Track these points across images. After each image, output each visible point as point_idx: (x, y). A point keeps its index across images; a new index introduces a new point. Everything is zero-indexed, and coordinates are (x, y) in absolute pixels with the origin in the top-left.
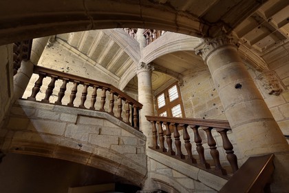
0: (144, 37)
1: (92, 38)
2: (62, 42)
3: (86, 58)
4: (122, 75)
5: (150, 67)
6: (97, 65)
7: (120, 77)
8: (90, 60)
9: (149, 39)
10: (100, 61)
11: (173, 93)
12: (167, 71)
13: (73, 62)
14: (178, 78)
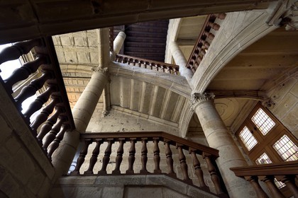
0: (188, 70)
1: (138, 93)
2: (116, 107)
3: (138, 114)
4: (179, 119)
5: (207, 96)
6: (150, 117)
7: (177, 122)
8: (143, 115)
9: (194, 68)
10: (151, 112)
11: (263, 121)
12: (235, 94)
13: (128, 122)
14: (257, 96)
